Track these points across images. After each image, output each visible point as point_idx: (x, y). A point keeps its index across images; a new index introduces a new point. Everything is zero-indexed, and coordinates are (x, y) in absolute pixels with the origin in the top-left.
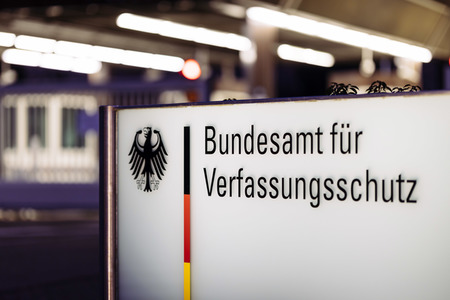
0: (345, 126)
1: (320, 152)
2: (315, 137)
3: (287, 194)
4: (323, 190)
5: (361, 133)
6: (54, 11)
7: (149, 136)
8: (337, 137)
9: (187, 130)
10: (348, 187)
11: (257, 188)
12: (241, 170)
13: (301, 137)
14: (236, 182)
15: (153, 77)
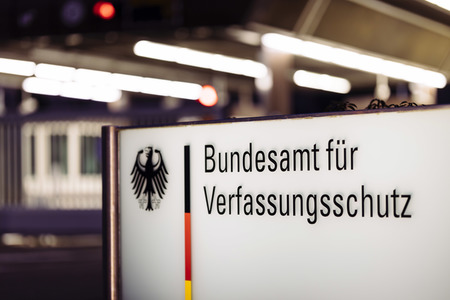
0: (341, 142)
1: (317, 169)
2: (312, 154)
3: (284, 211)
4: (320, 207)
5: (356, 149)
6: (74, 39)
7: (150, 156)
8: (333, 153)
9: (187, 149)
10: (344, 203)
11: (256, 206)
12: (240, 187)
13: (298, 154)
14: (235, 200)
15: (171, 105)
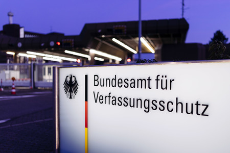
0: (164, 77)
1: (150, 88)
2: (147, 81)
3: (132, 105)
4: (151, 105)
5: (173, 80)
7: (71, 78)
9: (86, 76)
10: (165, 105)
12: (110, 93)
13: (140, 81)
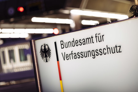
0: (99, 34)
1: (93, 43)
2: (91, 39)
3: (86, 56)
6: (12, 20)
8: (97, 38)
9: (55, 43)
10: (102, 51)
